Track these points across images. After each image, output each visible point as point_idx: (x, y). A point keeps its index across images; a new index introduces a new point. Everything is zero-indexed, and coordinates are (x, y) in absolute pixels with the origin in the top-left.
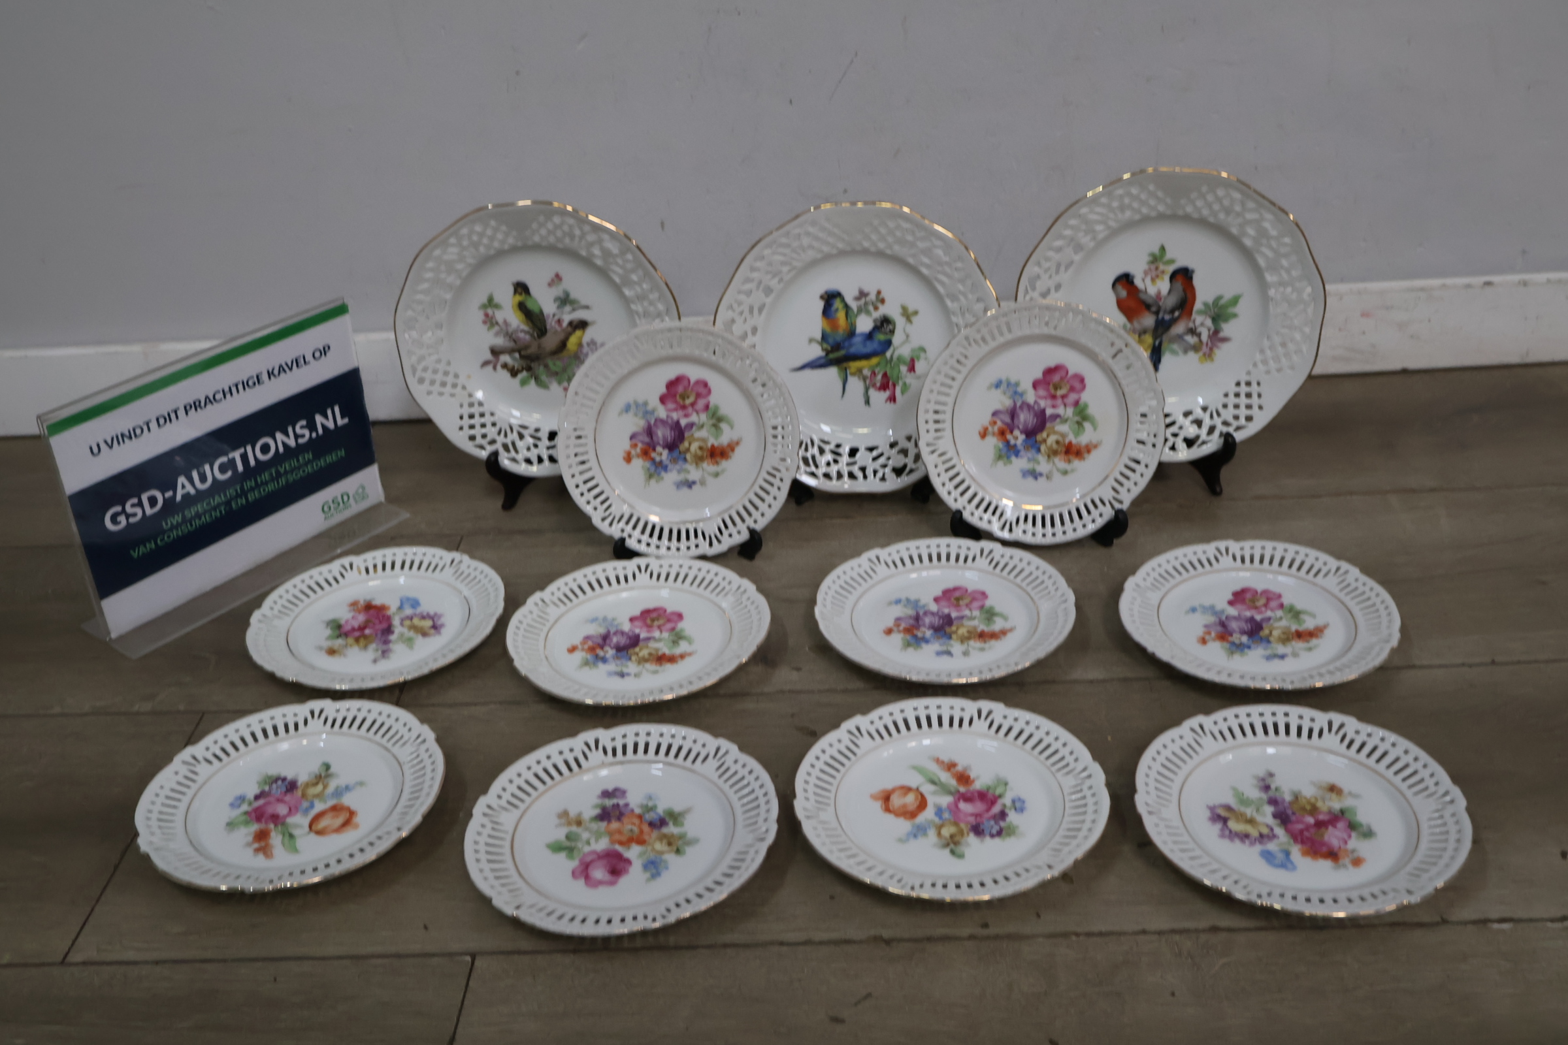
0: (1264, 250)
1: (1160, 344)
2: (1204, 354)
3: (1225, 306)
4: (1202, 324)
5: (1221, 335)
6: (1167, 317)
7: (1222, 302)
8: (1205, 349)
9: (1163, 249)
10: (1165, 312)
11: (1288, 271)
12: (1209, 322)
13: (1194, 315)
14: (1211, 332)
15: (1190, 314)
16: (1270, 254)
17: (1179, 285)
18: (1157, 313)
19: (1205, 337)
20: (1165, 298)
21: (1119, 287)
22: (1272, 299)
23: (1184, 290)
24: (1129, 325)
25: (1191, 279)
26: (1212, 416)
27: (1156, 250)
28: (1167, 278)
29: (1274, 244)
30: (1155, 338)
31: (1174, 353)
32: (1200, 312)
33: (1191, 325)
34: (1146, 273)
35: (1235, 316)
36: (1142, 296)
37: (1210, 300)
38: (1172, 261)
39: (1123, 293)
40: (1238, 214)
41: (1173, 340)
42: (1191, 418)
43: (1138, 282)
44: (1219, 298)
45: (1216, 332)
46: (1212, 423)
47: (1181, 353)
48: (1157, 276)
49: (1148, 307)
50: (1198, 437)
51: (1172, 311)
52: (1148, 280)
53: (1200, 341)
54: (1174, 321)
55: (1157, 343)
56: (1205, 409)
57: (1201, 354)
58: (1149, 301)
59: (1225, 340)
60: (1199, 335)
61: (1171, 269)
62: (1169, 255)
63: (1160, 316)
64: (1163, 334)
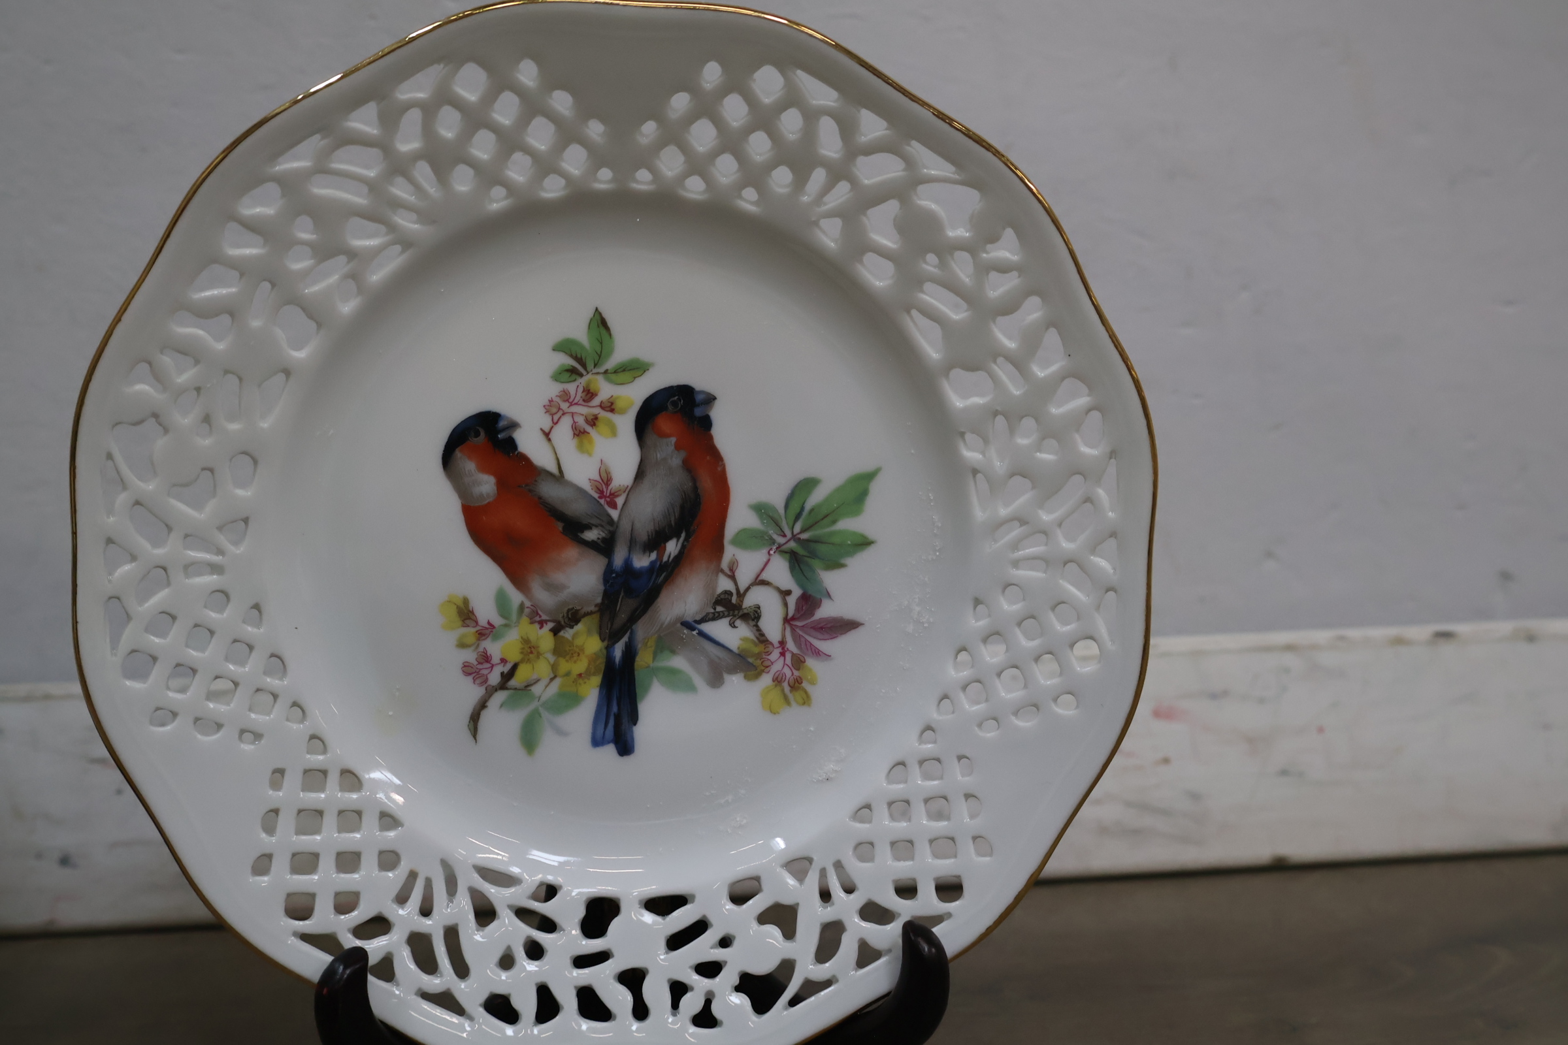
0: (933, 297)
1: (630, 654)
2: (778, 680)
3: (828, 514)
4: (759, 582)
5: (826, 611)
6: (642, 562)
7: (816, 497)
8: (778, 665)
9: (600, 323)
10: (632, 544)
11: (1019, 364)
12: (780, 572)
13: (730, 551)
14: (792, 601)
15: (716, 547)
16: (957, 313)
17: (668, 451)
18: (605, 548)
19: (772, 625)
20: (630, 491)
21: (468, 465)
22: (975, 472)
23: (687, 466)
24: (516, 597)
25: (706, 423)
26: (826, 896)
27: (579, 332)
28: (626, 423)
29: (963, 269)
30: (610, 638)
31: (678, 682)
32: (748, 539)
33: (724, 584)
34: (553, 410)
35: (863, 543)
36: (549, 491)
37: (776, 497)
38: (634, 369)
39: (486, 485)
40: (839, 173)
41: (667, 643)
42: (757, 905)
43: (529, 443)
44: (806, 485)
45: (809, 602)
46: (828, 913)
47: (698, 681)
48: (593, 421)
49: (573, 528)
50: (787, 967)
51: (656, 542)
52: (563, 433)
53: (762, 638)
54: (666, 573)
55: (618, 651)
56: (798, 865)
57: (766, 680)
58: (577, 508)
59: (842, 626)
60: (753, 617)
61: (636, 393)
62: (623, 351)
63: (619, 559)
64: (634, 618)
